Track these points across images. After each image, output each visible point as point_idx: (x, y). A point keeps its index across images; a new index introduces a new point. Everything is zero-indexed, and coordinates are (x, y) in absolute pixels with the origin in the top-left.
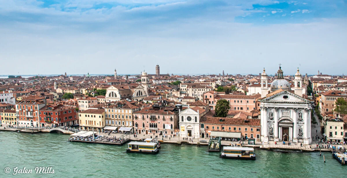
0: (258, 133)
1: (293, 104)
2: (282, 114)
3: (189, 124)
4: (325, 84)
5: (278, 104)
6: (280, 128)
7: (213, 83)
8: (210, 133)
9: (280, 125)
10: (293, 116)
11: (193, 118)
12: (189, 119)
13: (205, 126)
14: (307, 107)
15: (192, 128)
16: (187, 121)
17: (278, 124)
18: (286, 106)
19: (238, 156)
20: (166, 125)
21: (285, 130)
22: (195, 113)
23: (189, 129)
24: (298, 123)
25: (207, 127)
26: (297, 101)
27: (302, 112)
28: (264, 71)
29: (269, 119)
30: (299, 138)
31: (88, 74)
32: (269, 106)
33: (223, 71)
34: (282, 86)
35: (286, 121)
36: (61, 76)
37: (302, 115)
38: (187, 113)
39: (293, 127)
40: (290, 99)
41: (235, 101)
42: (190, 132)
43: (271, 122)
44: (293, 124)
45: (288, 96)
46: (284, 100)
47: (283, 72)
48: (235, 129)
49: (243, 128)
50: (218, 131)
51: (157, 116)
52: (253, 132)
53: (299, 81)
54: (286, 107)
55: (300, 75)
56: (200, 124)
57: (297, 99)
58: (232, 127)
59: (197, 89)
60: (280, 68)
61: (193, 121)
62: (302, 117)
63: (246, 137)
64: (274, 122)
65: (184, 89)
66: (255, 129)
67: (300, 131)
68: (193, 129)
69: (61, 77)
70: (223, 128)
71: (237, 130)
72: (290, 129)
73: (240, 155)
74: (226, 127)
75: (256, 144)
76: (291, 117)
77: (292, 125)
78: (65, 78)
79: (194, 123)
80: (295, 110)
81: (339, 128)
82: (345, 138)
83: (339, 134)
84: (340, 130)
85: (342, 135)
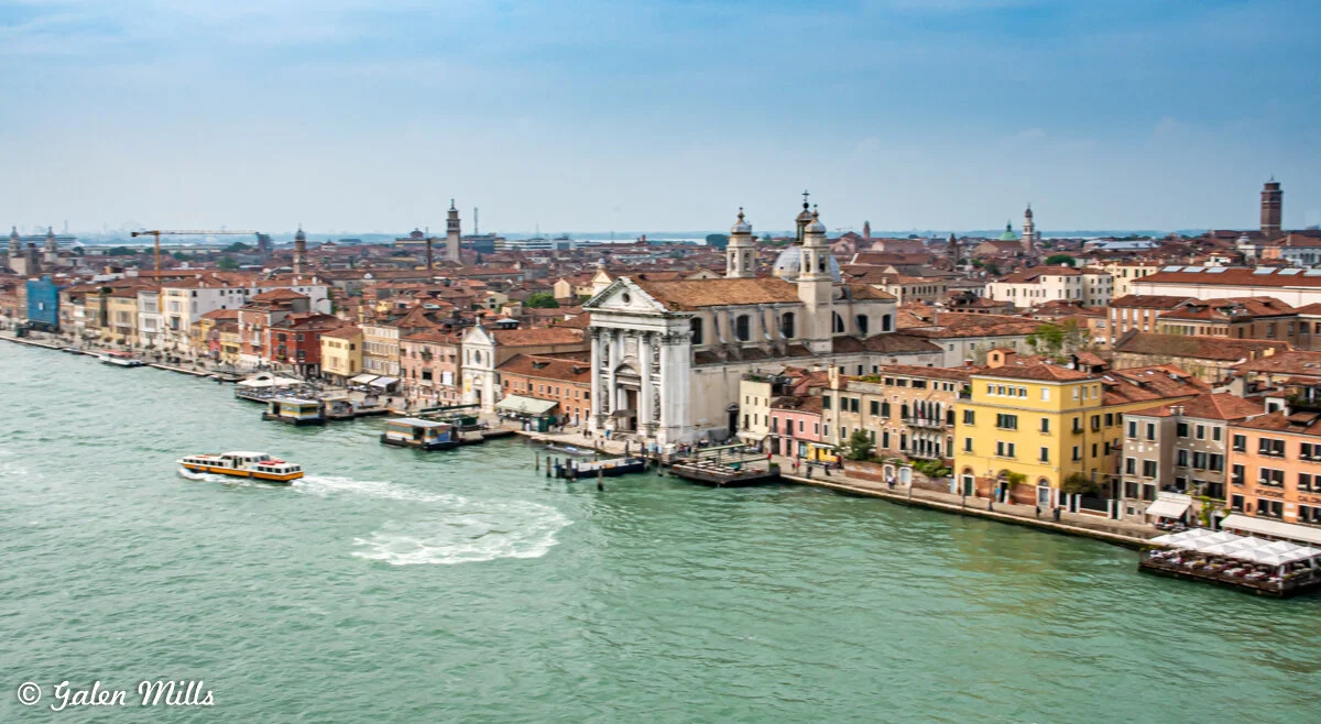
0: (586, 405)
1: (646, 321)
2: (626, 348)
3: (477, 373)
5: (615, 318)
6: (619, 389)
8: (508, 398)
9: (620, 381)
10: (641, 355)
11: (484, 355)
12: (478, 356)
13: (504, 378)
14: (663, 330)
15: (482, 383)
16: (474, 364)
17: (616, 380)
18: (626, 324)
19: (404, 439)
20: (445, 373)
21: (631, 397)
22: (487, 341)
23: (477, 387)
24: (652, 378)
25: (507, 383)
26: (644, 311)
27: (658, 344)
29: (604, 364)
30: (655, 424)
31: (1009, 227)
32: (601, 324)
35: (629, 371)
36: (845, 235)
37: (658, 354)
38: (475, 342)
39: (639, 388)
40: (633, 304)
42: (479, 393)
43: (605, 372)
44: (639, 378)
45: (633, 295)
46: (623, 306)
48: (549, 390)
49: (564, 388)
50: (523, 394)
51: (432, 351)
52: (579, 401)
53: (808, 251)
54: (627, 327)
56: (494, 373)
57: (647, 304)
58: (547, 386)
61: (482, 366)
62: (658, 359)
64: (609, 371)
66: (581, 394)
67: (656, 402)
68: (484, 386)
69: (843, 242)
70: (530, 387)
71: (553, 393)
72: (638, 396)
73: (410, 438)
74: (538, 385)
76: (638, 360)
77: (638, 384)
78: (862, 246)
79: (485, 371)
80: (647, 337)
81: (761, 401)
82: (775, 436)
83: (761, 420)
84: (763, 410)
85: (766, 425)
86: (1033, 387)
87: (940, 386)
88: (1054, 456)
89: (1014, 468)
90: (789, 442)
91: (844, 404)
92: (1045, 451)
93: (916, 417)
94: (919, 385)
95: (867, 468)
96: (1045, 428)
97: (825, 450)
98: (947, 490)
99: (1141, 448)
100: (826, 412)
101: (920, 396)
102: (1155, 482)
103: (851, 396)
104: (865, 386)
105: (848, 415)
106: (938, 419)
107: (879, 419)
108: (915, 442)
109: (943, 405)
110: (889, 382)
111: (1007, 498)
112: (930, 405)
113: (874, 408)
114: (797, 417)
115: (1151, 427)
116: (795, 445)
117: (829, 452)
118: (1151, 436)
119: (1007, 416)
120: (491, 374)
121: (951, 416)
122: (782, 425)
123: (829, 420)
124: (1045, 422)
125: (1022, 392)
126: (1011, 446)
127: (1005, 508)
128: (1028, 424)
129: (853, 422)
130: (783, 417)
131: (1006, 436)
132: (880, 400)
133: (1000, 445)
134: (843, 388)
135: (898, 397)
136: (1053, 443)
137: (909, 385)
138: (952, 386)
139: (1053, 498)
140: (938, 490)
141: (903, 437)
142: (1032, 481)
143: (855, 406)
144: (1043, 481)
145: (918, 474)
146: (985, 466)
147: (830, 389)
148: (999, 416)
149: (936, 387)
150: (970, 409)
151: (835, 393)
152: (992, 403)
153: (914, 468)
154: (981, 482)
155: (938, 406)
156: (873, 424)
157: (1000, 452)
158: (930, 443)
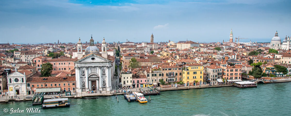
0: (74, 86)
1: (98, 64)
2: (91, 71)
3: (16, 85)
4: (128, 48)
5: (88, 64)
6: (89, 81)
7: (45, 50)
8: (36, 90)
9: (90, 79)
10: (99, 72)
11: (20, 79)
12: (17, 80)
13: (31, 85)
14: (108, 65)
15: (19, 87)
16: (15, 82)
17: (88, 79)
18: (93, 65)
19: (56, 105)
21: (93, 82)
22: (22, 75)
23: (17, 89)
24: (102, 77)
25: (33, 86)
26: (101, 61)
27: (105, 69)
28: (80, 40)
29: (82, 76)
30: (103, 87)
32: (81, 66)
33: (58, 40)
34: (93, 51)
35: (94, 76)
37: (105, 71)
38: (15, 76)
39: (99, 80)
40: (96, 60)
41: (60, 63)
42: (18, 91)
43: (83, 78)
44: (99, 77)
45: (95, 58)
46: (92, 61)
47: (94, 41)
48: (56, 85)
49: (62, 84)
50: (42, 88)
52: (70, 86)
53: (104, 47)
54: (93, 66)
55: (105, 42)
56: (26, 84)
57: (101, 60)
58: (53, 84)
59: (29, 55)
60: (92, 37)
61: (20, 82)
62: (105, 72)
63: (65, 90)
64: (85, 77)
65: (18, 56)
66: (71, 84)
67: (104, 82)
68: (21, 89)
70: (46, 85)
71: (58, 85)
72: (97, 82)
73: (58, 105)
74: (49, 85)
75: (72, 95)
76: (97, 73)
77: (98, 79)
79: (21, 84)
80: (100, 67)
81: (129, 78)
82: (133, 84)
83: (129, 81)
84: (130, 79)
85: (131, 82)
86: (199, 67)
87: (174, 69)
88: (202, 77)
89: (196, 80)
90: (138, 85)
91: (153, 75)
92: (201, 76)
93: (169, 75)
94: (170, 69)
95: (167, 85)
96: (201, 73)
97: (148, 85)
98: (184, 86)
99: (215, 74)
100: (148, 78)
101: (170, 71)
102: (217, 78)
103: (154, 74)
104: (157, 71)
105: (154, 77)
106: (174, 75)
107: (161, 77)
108: (169, 80)
109: (175, 72)
110: (163, 70)
111: (196, 85)
112: (172, 73)
113: (160, 75)
114: (140, 80)
115: (216, 70)
116: (139, 85)
117: (149, 85)
118: (216, 72)
119: (195, 72)
120: (25, 84)
121: (176, 74)
122: (136, 82)
123: (149, 79)
124: (201, 72)
125: (197, 68)
126: (195, 77)
127: (196, 86)
128: (198, 73)
129: (155, 78)
130: (136, 80)
131: (195, 75)
132: (161, 73)
133: (194, 77)
134: (152, 72)
135: (165, 72)
136: (202, 75)
137: (168, 70)
138: (176, 69)
139: (202, 83)
140: (182, 86)
141: (167, 79)
142: (199, 81)
143: (155, 75)
144: (201, 81)
145: (178, 85)
146: (191, 81)
147: (149, 73)
148: (194, 72)
149: (173, 69)
150: (188, 72)
151: (151, 73)
152: (193, 70)
153: (177, 84)
154: (191, 83)
155: (174, 73)
156: (160, 78)
157: (194, 78)
158: (172, 79)
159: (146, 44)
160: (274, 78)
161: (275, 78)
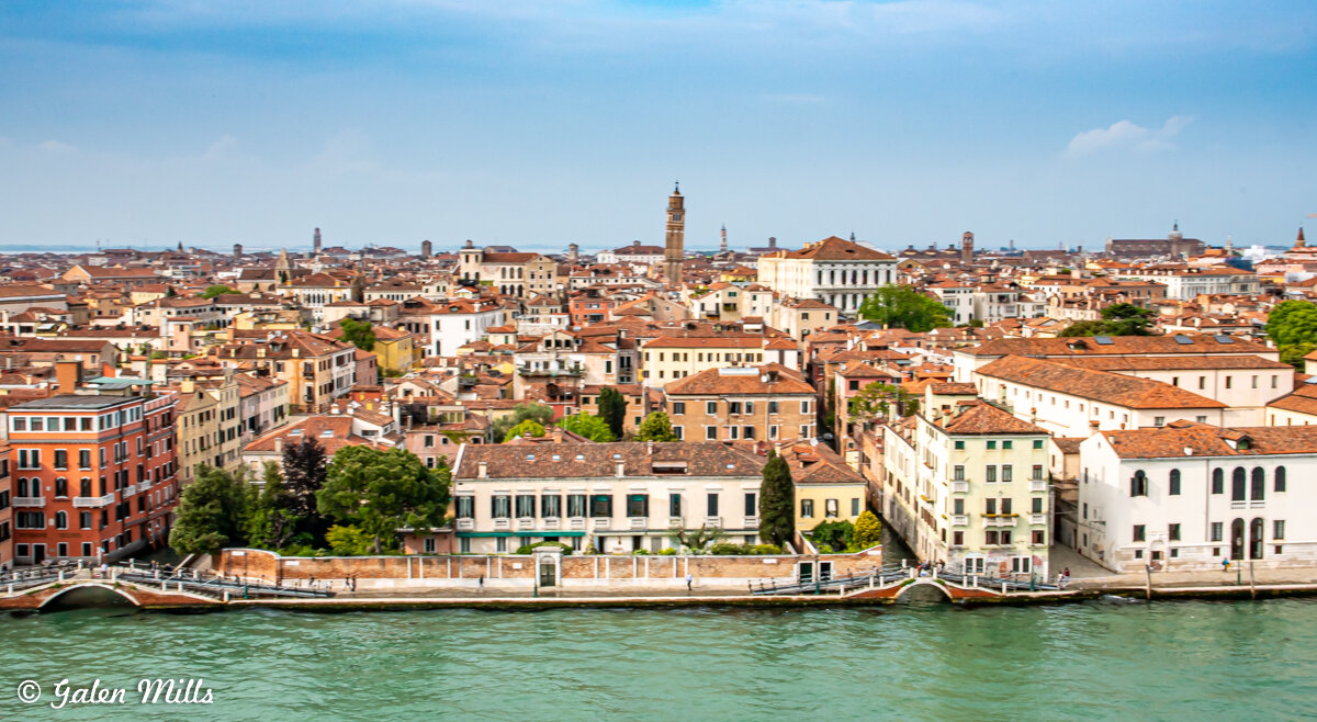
159: (472, 258)
160: (313, 568)
161: (326, 568)
